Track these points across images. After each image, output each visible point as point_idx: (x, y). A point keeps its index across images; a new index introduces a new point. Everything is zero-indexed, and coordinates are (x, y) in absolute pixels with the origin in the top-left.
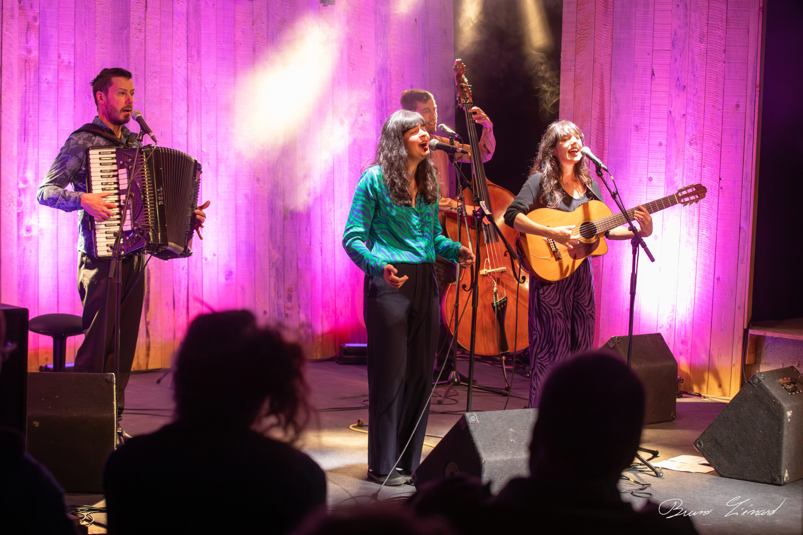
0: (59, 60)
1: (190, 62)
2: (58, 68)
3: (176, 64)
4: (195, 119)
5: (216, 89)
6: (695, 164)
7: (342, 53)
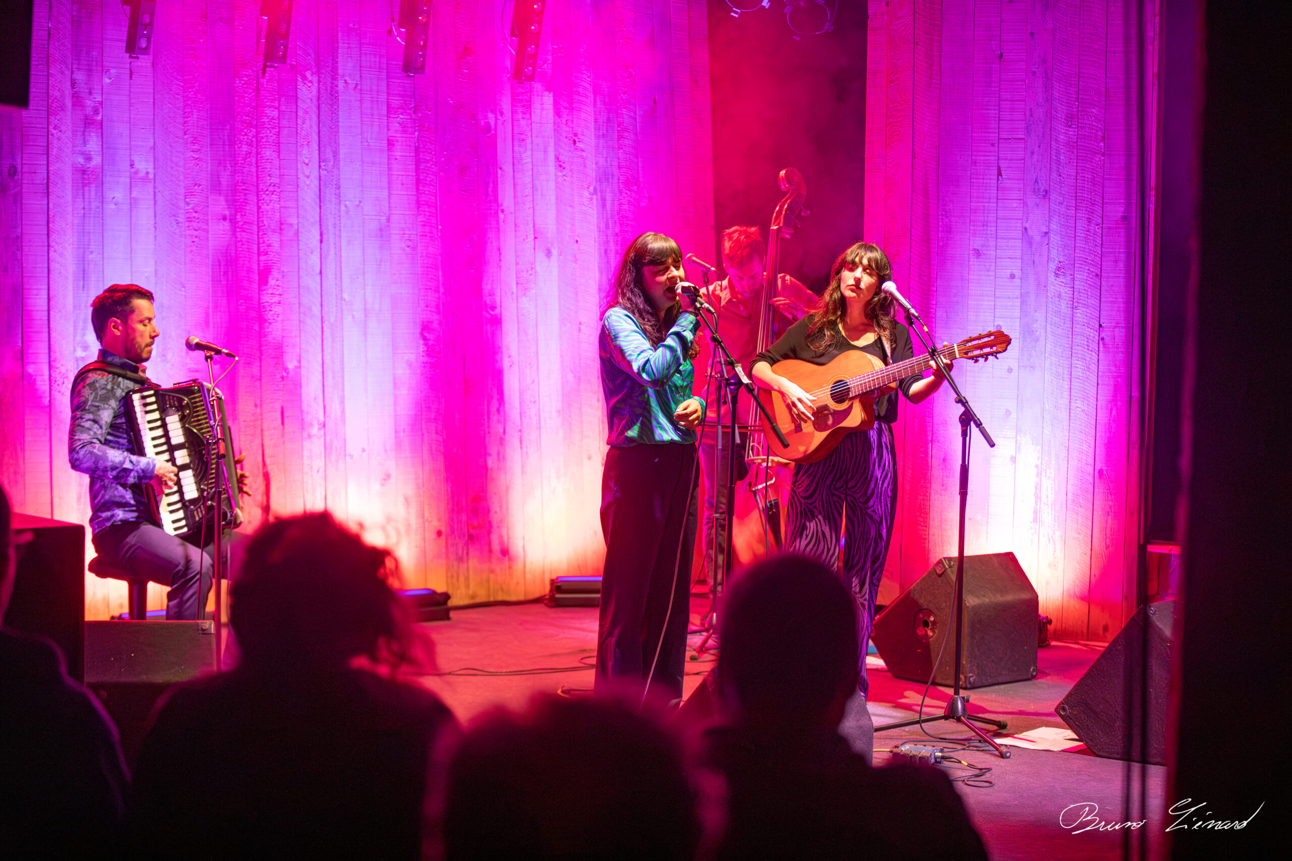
0: (132, 170)
1: (323, 169)
2: (131, 181)
3: (303, 173)
4: (332, 252)
5: (362, 209)
6: (1063, 305)
7: (546, 152)
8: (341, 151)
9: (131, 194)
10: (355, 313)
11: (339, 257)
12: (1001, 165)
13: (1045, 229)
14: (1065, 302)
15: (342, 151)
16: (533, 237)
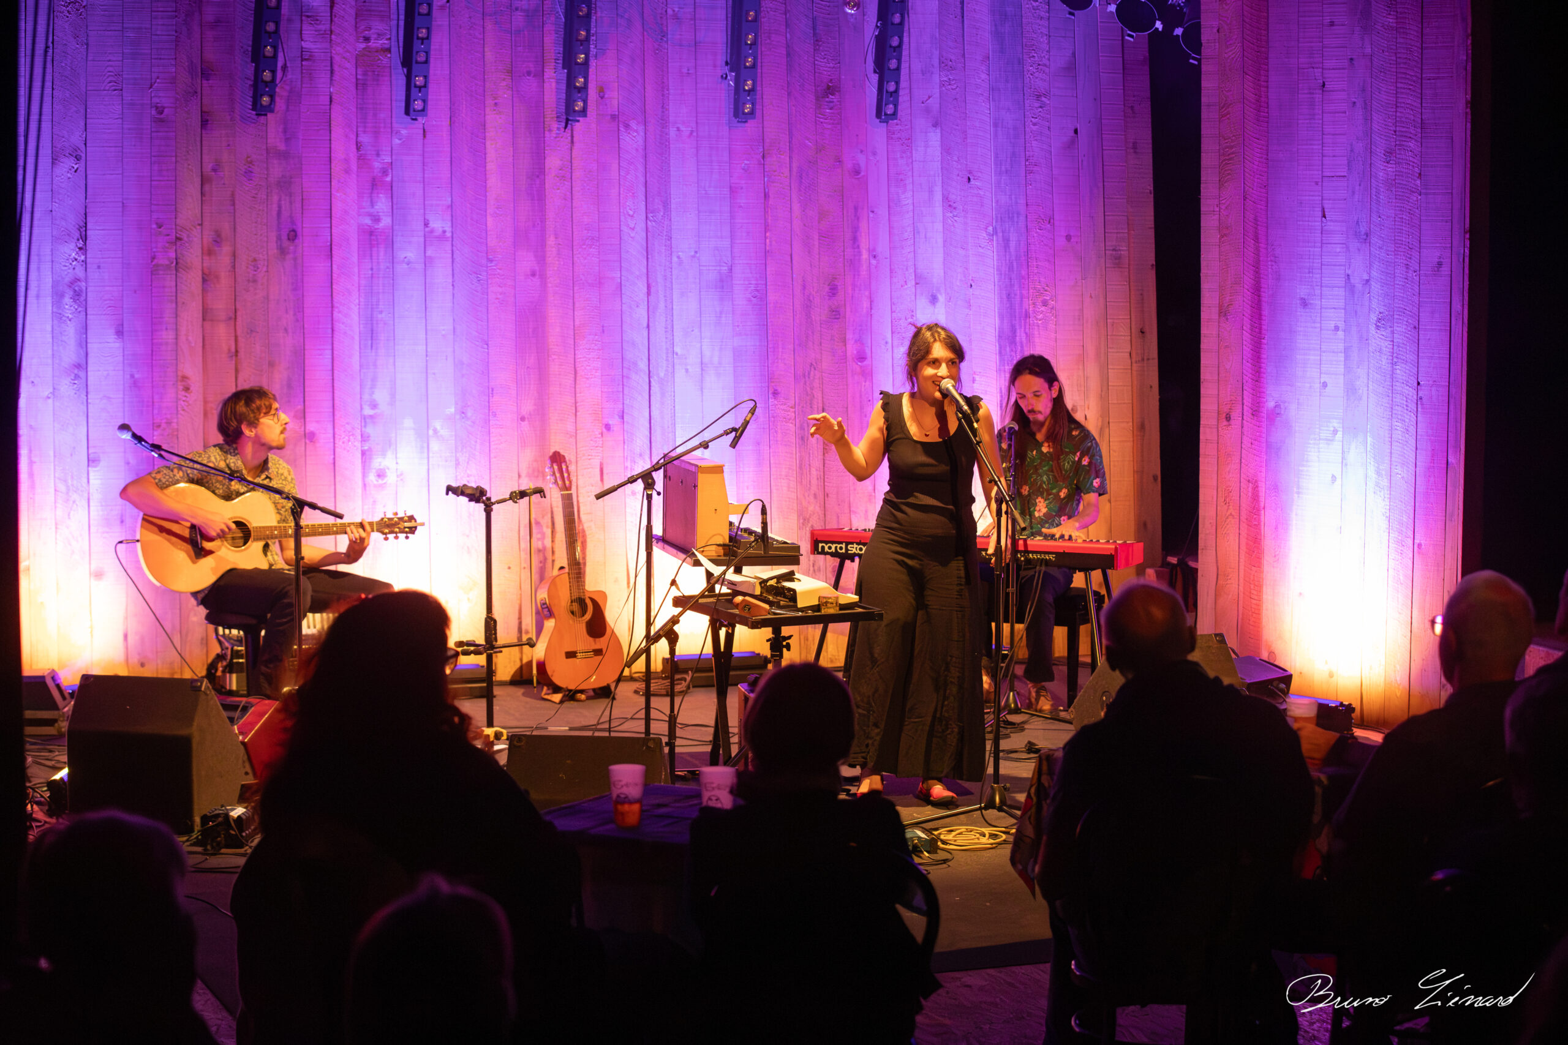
0: (427, 229)
1: (650, 221)
2: (425, 241)
3: (628, 226)
4: (662, 305)
5: (699, 259)
6: (1384, 362)
7: (931, 191)
8: (672, 201)
9: (425, 253)
10: (689, 367)
11: (670, 310)
12: (1326, 206)
13: (1366, 277)
14: (1386, 357)
15: (674, 202)
16: (913, 283)
